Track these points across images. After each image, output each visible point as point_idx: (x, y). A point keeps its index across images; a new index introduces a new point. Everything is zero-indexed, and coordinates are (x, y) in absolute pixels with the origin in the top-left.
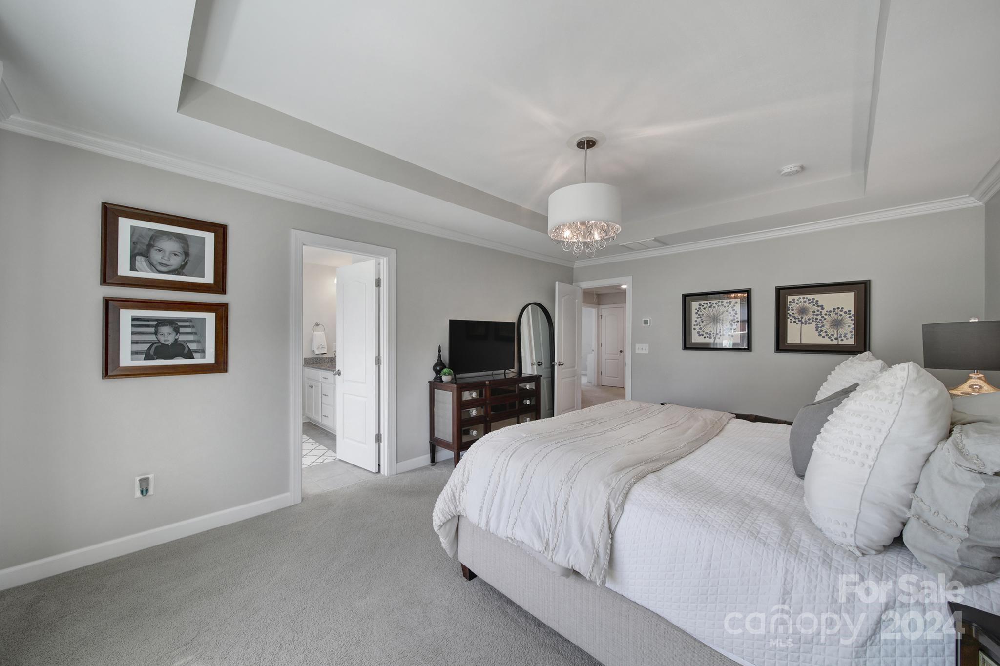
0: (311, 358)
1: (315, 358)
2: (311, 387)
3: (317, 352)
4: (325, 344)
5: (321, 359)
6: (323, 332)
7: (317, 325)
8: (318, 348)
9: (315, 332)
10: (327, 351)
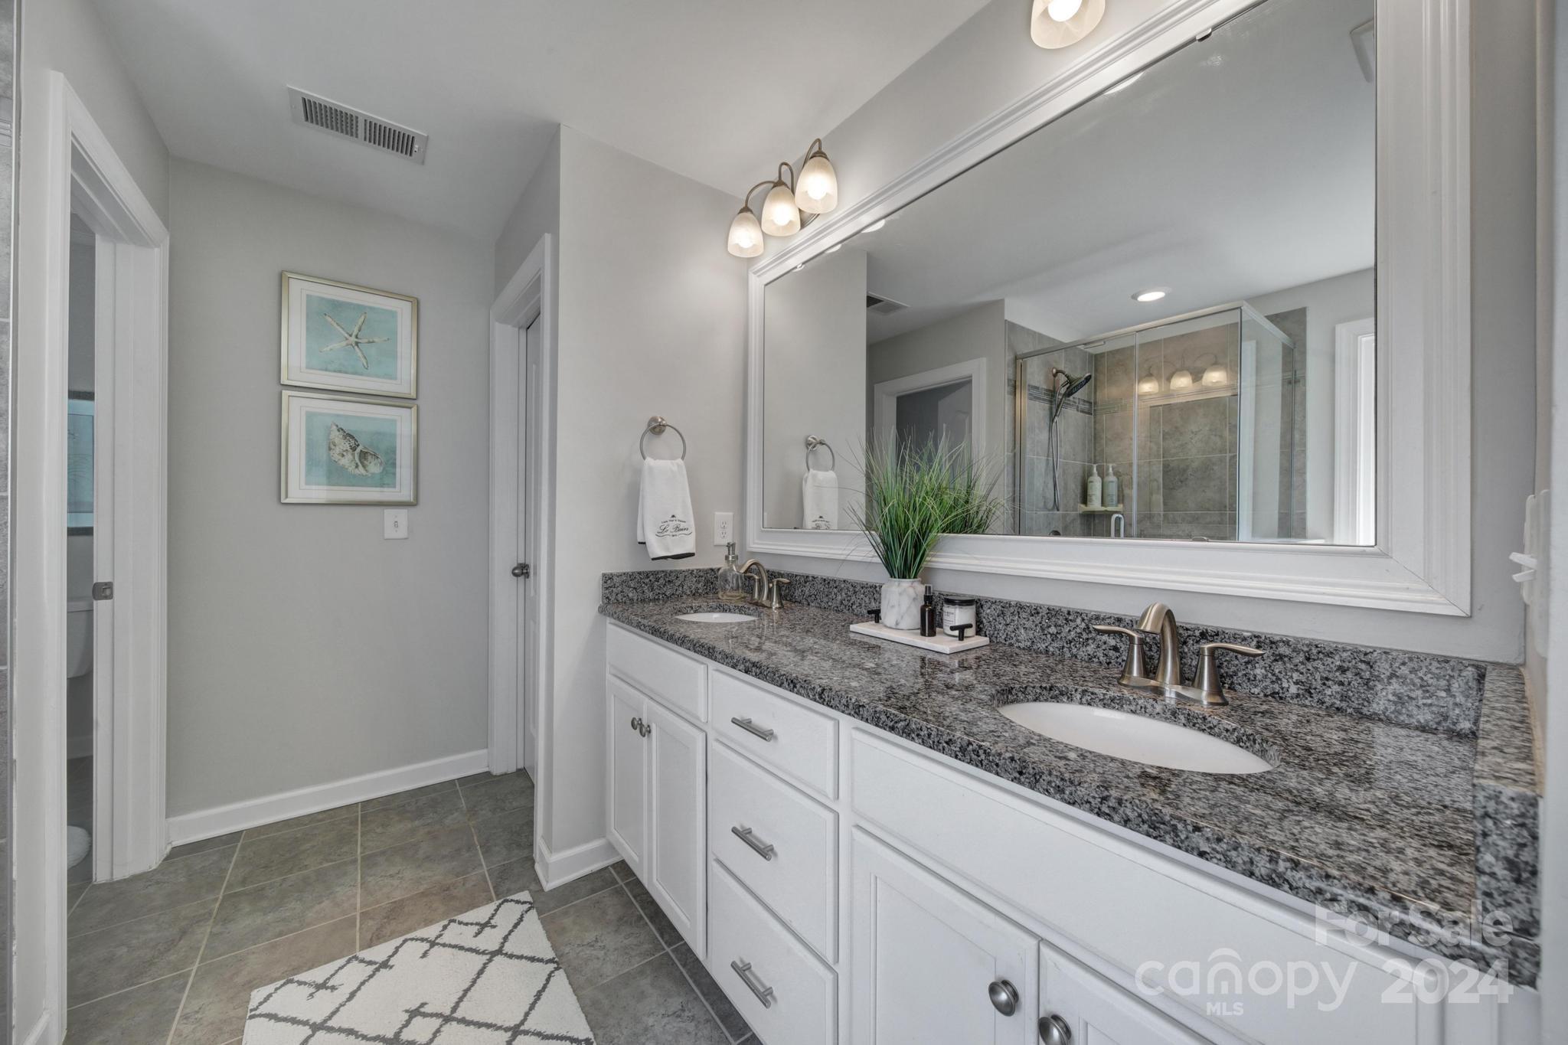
0: (631, 576)
1: (647, 575)
2: (640, 727)
3: (657, 549)
4: (686, 513)
5: (669, 577)
6: (680, 461)
7: (656, 428)
8: (662, 532)
9: (649, 461)
10: (698, 542)
